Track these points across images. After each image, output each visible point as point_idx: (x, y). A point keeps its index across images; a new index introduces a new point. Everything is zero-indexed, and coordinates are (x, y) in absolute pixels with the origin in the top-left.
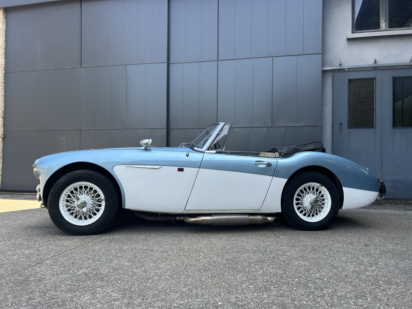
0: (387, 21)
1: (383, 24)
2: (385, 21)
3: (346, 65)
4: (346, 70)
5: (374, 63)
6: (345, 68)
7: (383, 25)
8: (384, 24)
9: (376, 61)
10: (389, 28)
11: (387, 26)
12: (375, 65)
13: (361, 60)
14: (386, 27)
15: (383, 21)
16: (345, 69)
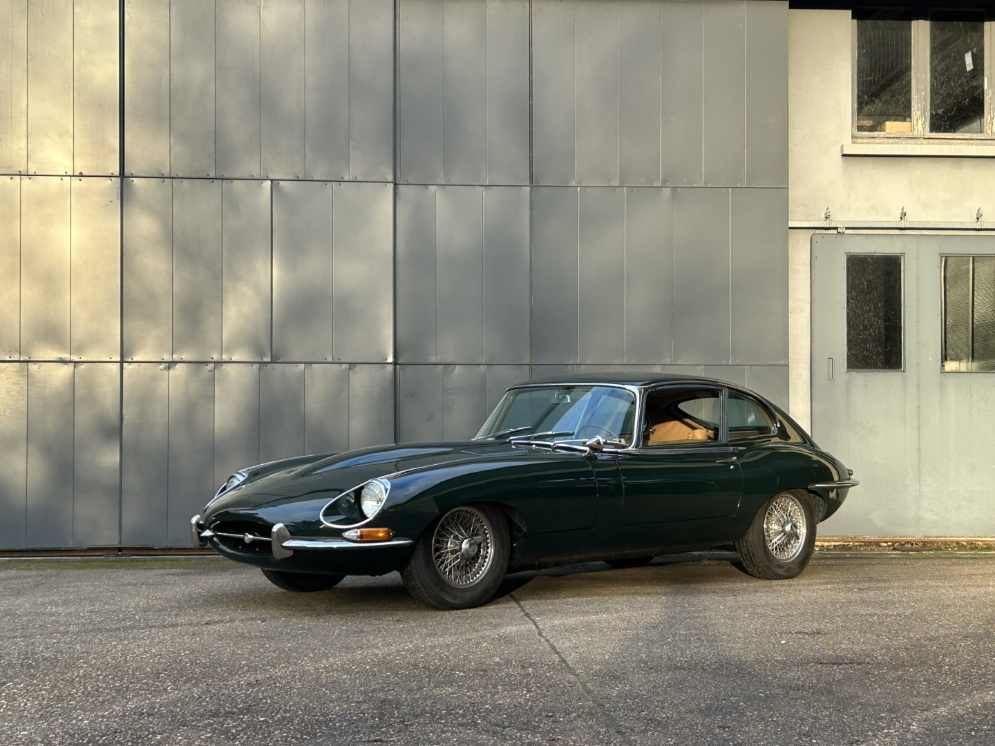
0: (928, 114)
1: (917, 121)
2: (924, 114)
3: (841, 219)
4: (841, 231)
5: (901, 219)
6: (840, 226)
8: (920, 122)
9: (905, 215)
10: (932, 130)
11: (928, 128)
12: (903, 224)
13: (874, 208)
14: (924, 129)
15: (919, 113)
16: (839, 228)
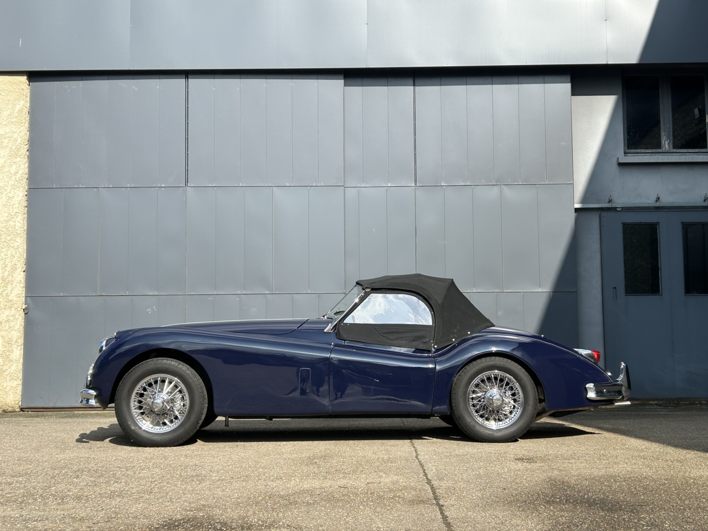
0: (671, 138)
1: (665, 142)
2: (668, 138)
4: (618, 209)
5: (657, 201)
7: (666, 144)
9: (659, 198)
10: (674, 148)
11: (671, 146)
12: (657, 204)
13: (639, 195)
14: (669, 147)
15: (666, 138)
16: (617, 207)
